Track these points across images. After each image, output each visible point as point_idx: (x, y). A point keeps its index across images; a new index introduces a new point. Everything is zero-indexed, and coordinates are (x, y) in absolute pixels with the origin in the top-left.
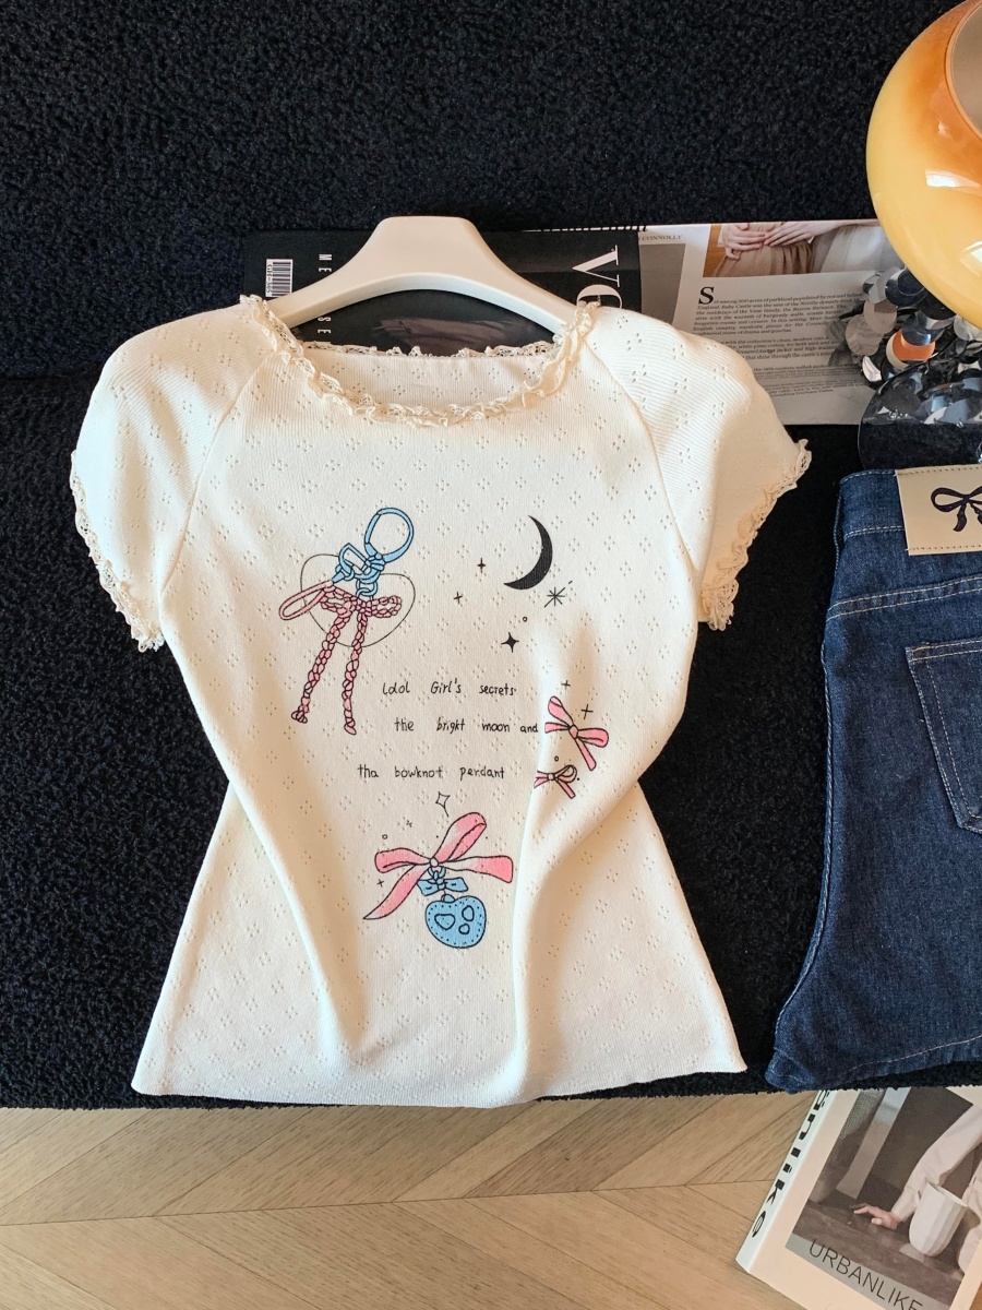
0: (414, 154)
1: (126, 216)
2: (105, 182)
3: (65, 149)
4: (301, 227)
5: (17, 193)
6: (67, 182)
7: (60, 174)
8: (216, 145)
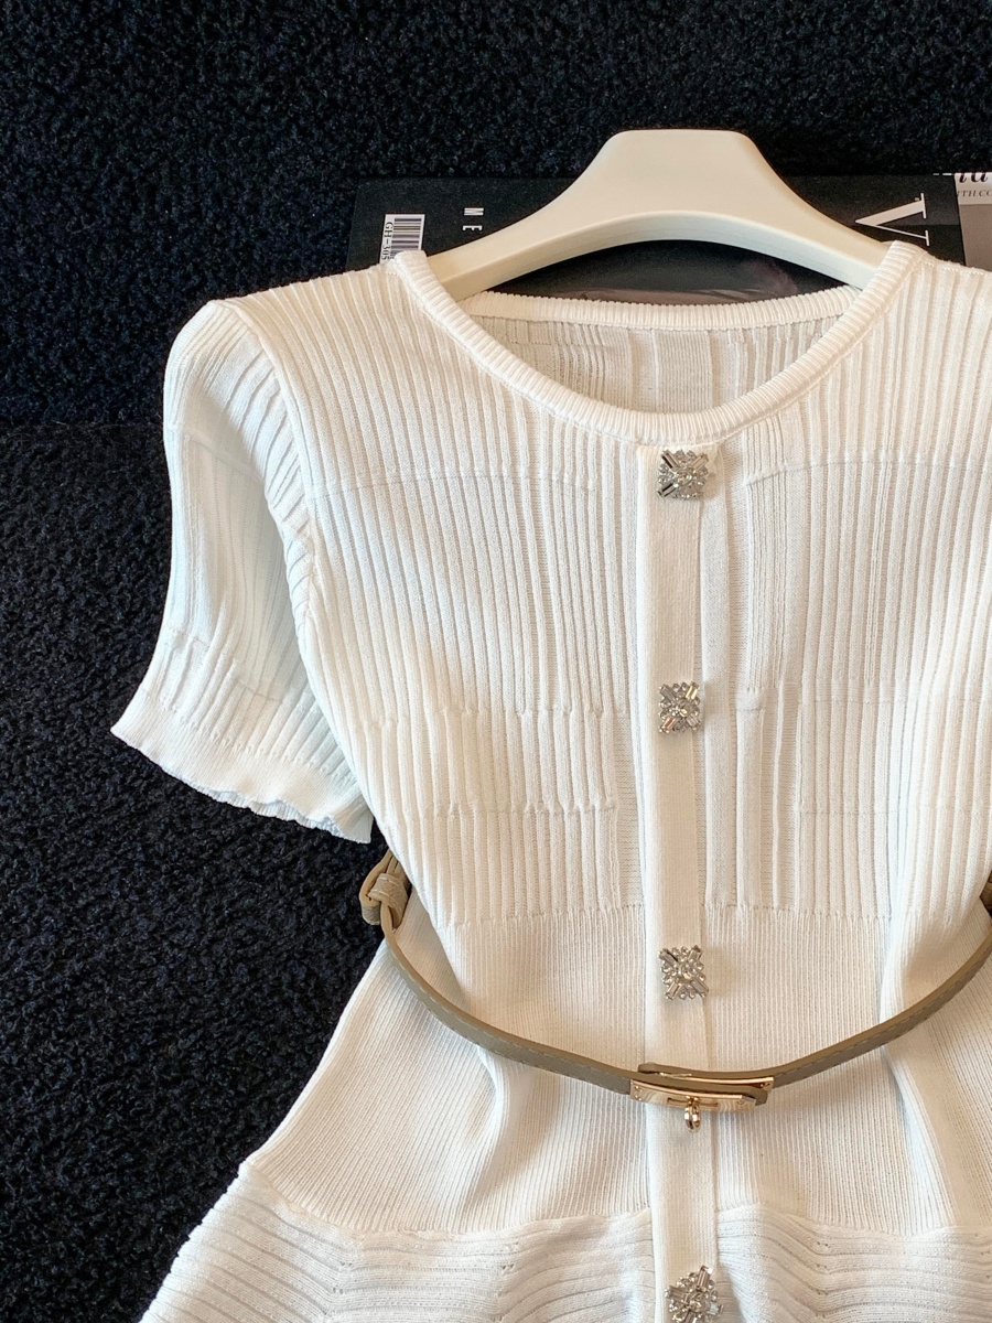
0: (641, 51)
1: (206, 147)
2: (181, 89)
3: (130, 30)
4: (459, 173)
5: (52, 101)
6: (127, 84)
7: (117, 70)
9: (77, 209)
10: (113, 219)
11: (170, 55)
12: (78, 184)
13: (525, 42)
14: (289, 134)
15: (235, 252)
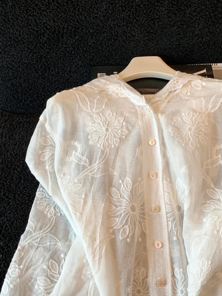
0: (149, 40)
1: (61, 60)
2: (56, 48)
3: (46, 37)
4: (111, 65)
5: (30, 50)
6: (45, 47)
7: (43, 45)
8: (91, 37)
9: (34, 72)
10: (42, 74)
11: (54, 41)
12: (35, 67)
13: (125, 38)
14: (77, 57)
15: (66, 80)
